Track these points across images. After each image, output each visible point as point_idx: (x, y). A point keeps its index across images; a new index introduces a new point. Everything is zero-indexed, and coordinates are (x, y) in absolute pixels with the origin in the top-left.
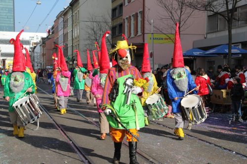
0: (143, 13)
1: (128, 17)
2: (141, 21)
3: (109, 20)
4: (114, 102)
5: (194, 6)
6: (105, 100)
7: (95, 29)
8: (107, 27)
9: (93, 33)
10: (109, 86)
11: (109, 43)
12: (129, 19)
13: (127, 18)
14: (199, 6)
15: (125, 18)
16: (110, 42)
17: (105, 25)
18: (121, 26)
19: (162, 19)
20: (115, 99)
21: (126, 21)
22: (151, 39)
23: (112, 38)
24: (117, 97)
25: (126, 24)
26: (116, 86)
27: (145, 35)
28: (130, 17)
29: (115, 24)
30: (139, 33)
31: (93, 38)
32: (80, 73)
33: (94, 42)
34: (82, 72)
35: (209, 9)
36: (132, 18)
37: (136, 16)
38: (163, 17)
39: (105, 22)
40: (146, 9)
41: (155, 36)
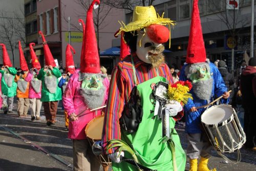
0: (59, 10)
1: (42, 13)
2: (57, 18)
3: (22, 16)
4: (134, 134)
5: (112, 4)
6: (110, 132)
7: (6, 27)
8: (20, 24)
9: (4, 30)
10: (118, 102)
11: (22, 42)
12: (44, 16)
13: (41, 15)
14: (116, 4)
15: (40, 15)
16: (24, 40)
17: (18, 21)
18: (36, 23)
19: (79, 16)
20: (136, 129)
21: (41, 18)
22: (68, 37)
23: (26, 36)
24: (140, 124)
25: (41, 21)
26: (135, 101)
27: (62, 33)
28: (45, 13)
29: (29, 21)
30: (56, 31)
31: (4, 36)
32: (9, 74)
33: (6, 40)
34: (10, 73)
35: (126, 7)
36: (47, 15)
37: (51, 13)
38: (80, 14)
39: (18, 18)
40: (62, 6)
41: (73, 34)
